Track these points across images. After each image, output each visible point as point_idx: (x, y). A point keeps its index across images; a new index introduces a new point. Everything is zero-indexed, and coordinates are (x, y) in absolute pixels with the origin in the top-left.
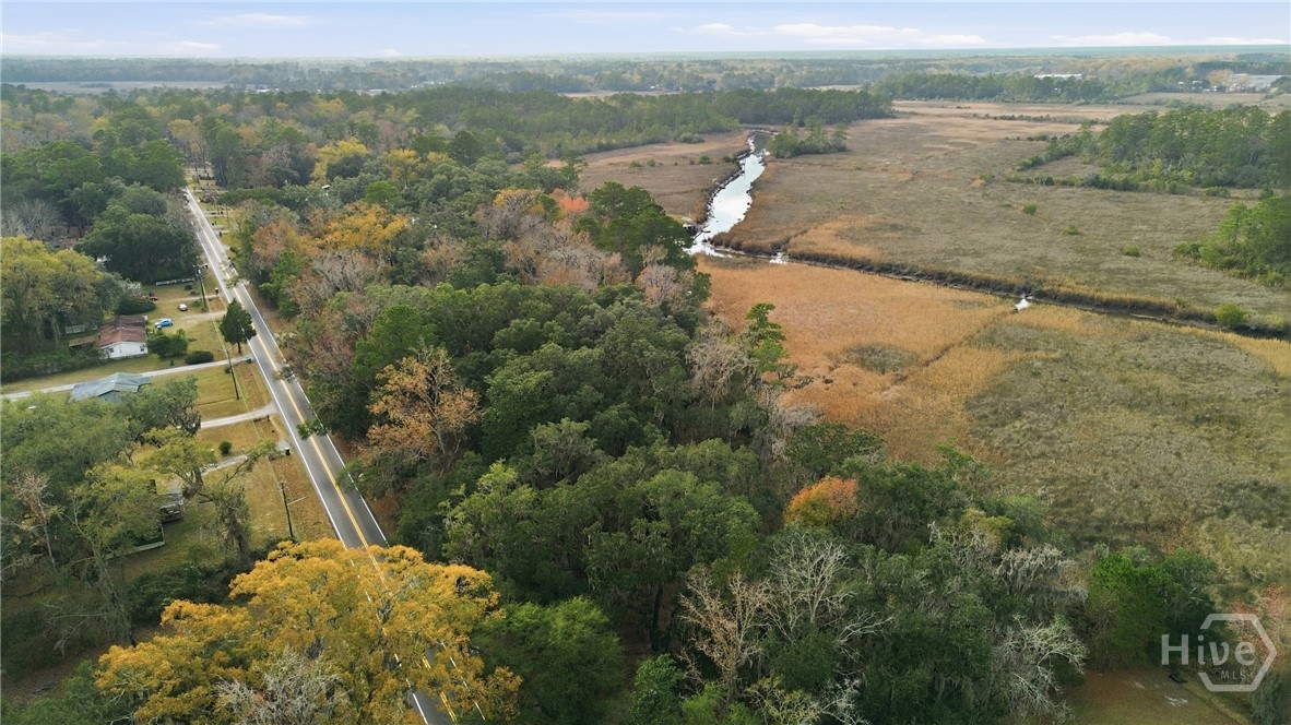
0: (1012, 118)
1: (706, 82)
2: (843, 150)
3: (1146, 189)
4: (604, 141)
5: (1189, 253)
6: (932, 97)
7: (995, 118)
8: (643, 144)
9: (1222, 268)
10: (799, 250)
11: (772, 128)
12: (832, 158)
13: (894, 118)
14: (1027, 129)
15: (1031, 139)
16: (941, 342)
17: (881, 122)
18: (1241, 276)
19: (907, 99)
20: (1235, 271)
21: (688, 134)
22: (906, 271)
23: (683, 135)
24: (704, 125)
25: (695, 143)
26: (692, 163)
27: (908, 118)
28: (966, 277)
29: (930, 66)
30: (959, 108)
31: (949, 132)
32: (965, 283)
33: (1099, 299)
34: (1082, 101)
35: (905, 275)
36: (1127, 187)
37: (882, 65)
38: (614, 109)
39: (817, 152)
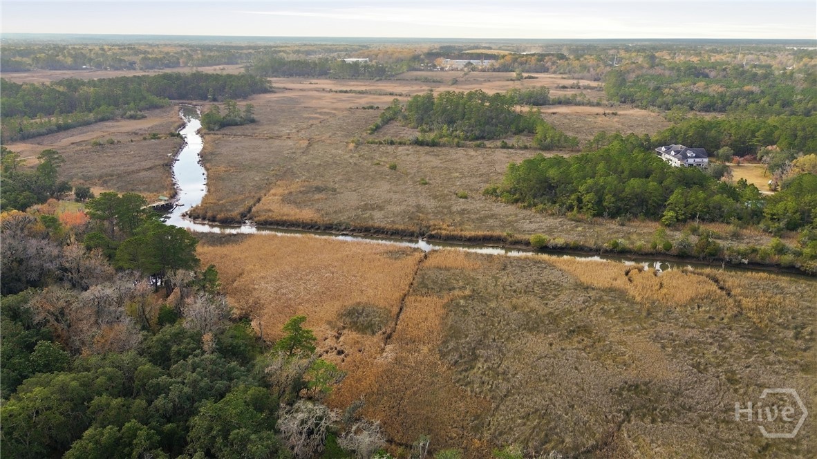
0: (346, 92)
1: (128, 63)
2: (253, 121)
3: (444, 145)
4: (61, 122)
5: (492, 194)
6: (291, 75)
7: (336, 92)
8: (96, 122)
9: (513, 203)
10: (262, 218)
11: (194, 103)
12: (249, 129)
13: (275, 92)
14: (358, 101)
15: (364, 108)
16: (398, 295)
17: (268, 96)
18: (525, 208)
19: (276, 77)
20: (520, 204)
21: (132, 112)
22: (343, 228)
23: (129, 113)
24: (143, 104)
25: (139, 119)
26: (145, 139)
27: (283, 92)
28: (383, 228)
29: (280, 51)
30: (311, 83)
31: (313, 103)
32: (383, 233)
33: (465, 237)
34: (378, 78)
35: (343, 231)
36: (434, 144)
37: (250, 51)
38: (62, 94)
39: (236, 124)
